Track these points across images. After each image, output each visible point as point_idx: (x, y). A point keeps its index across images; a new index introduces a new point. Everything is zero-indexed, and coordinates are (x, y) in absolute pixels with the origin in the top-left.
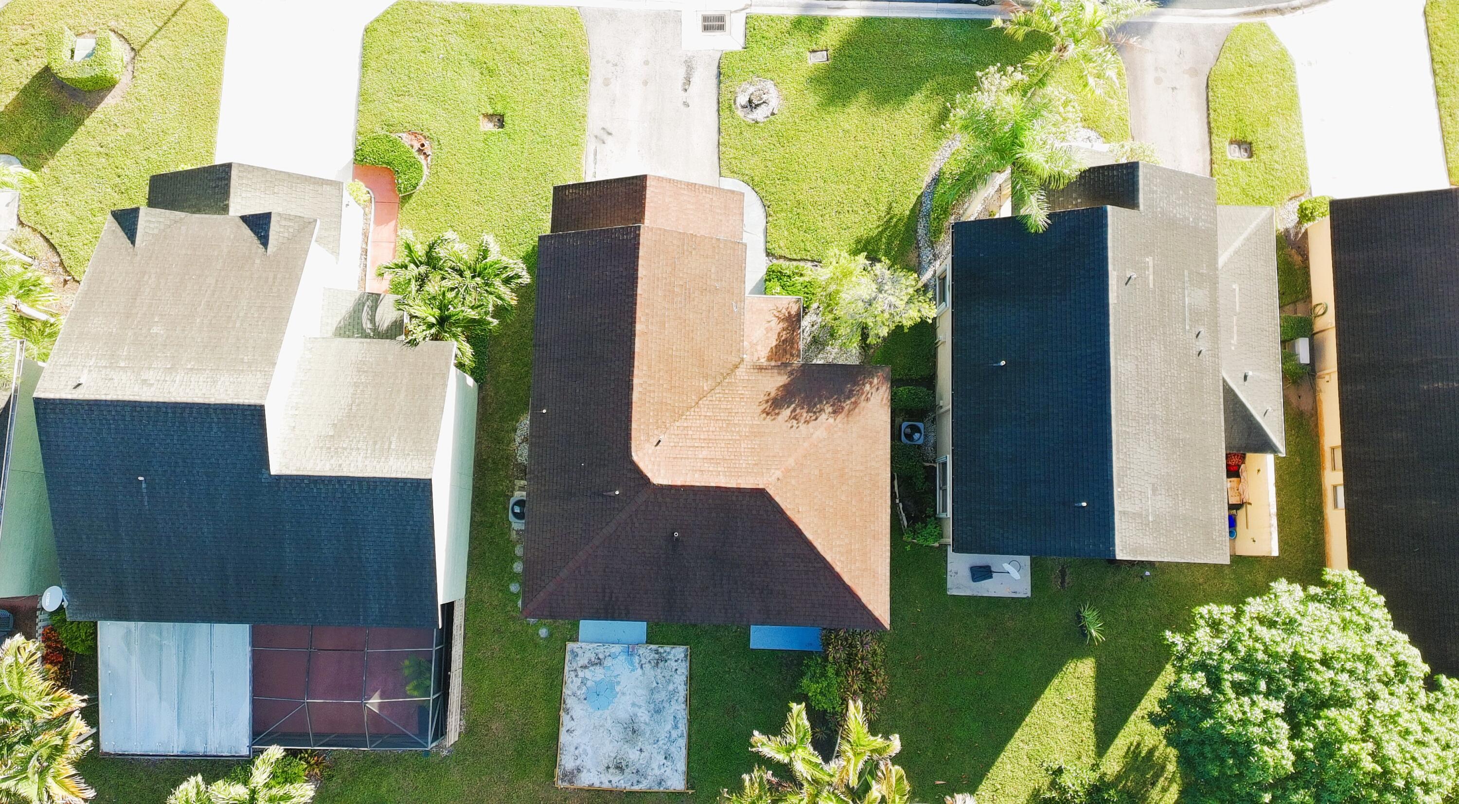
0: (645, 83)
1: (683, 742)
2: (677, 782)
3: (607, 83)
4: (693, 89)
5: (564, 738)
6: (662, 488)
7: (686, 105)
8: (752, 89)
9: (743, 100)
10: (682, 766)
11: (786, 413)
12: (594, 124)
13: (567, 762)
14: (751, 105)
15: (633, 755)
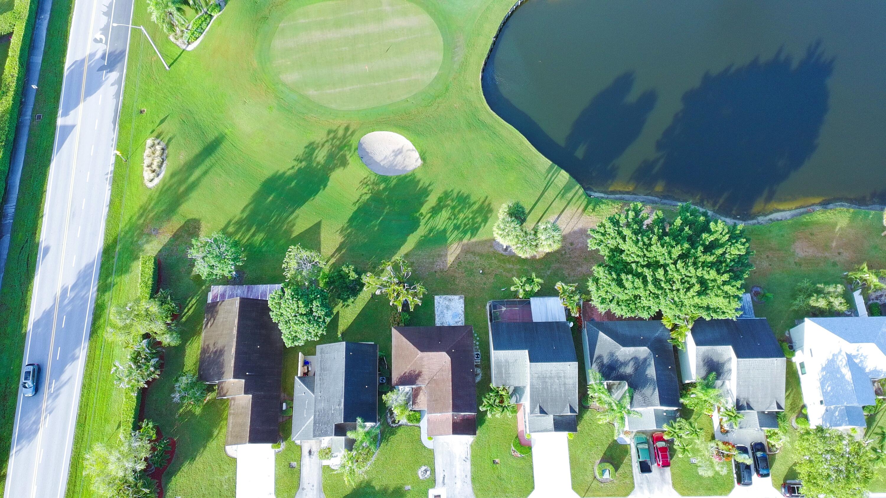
0: (455, 477)
1: (436, 306)
2: (436, 297)
3: (466, 476)
4: (442, 476)
5: (463, 306)
6: (444, 351)
7: (444, 471)
8: (426, 476)
9: (428, 473)
10: (436, 301)
11: (417, 373)
12: (469, 463)
13: (462, 301)
14: (426, 471)
15: (447, 303)
